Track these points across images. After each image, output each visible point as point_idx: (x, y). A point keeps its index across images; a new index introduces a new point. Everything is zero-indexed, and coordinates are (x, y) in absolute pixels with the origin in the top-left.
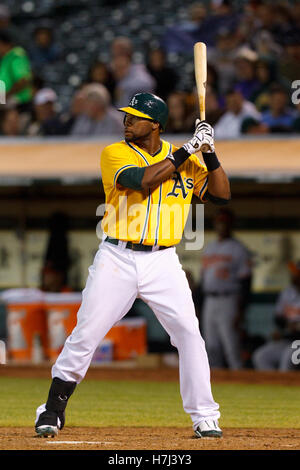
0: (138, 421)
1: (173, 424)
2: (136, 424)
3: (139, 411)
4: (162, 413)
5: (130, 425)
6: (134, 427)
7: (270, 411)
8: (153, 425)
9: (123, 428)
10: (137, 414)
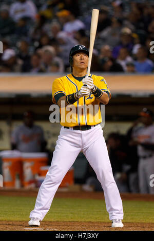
0: (72, 218)
1: (89, 220)
2: (71, 220)
3: (72, 213)
4: (84, 214)
5: (67, 220)
6: (69, 222)
7: (139, 214)
8: (80, 220)
9: (64, 222)
10: (71, 215)
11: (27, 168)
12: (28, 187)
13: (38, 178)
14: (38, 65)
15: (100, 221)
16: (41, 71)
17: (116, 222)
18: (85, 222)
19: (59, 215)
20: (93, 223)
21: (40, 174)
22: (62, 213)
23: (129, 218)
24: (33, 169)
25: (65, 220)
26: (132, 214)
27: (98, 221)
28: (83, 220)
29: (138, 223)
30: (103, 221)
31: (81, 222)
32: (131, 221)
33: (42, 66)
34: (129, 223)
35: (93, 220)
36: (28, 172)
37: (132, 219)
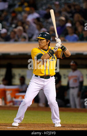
1: (43, 123)
2: (33, 123)
3: (33, 119)
4: (40, 119)
5: (31, 123)
7: (70, 119)
9: (29, 124)
10: (33, 120)
11: (8, 94)
12: (8, 105)
13: (14, 100)
14: (14, 37)
15: (49, 123)
16: (16, 41)
17: (57, 124)
18: (41, 124)
19: (26, 120)
20: (45, 124)
21: (15, 98)
22: (28, 119)
23: (65, 121)
24: (12, 94)
25: (29, 123)
26: (66, 119)
27: (48, 123)
28: (39, 123)
29: (70, 124)
30: (50, 123)
31: (38, 124)
32: (66, 123)
33: (16, 38)
34: (65, 124)
35: (45, 123)
36: (9, 96)
37: (66, 122)
